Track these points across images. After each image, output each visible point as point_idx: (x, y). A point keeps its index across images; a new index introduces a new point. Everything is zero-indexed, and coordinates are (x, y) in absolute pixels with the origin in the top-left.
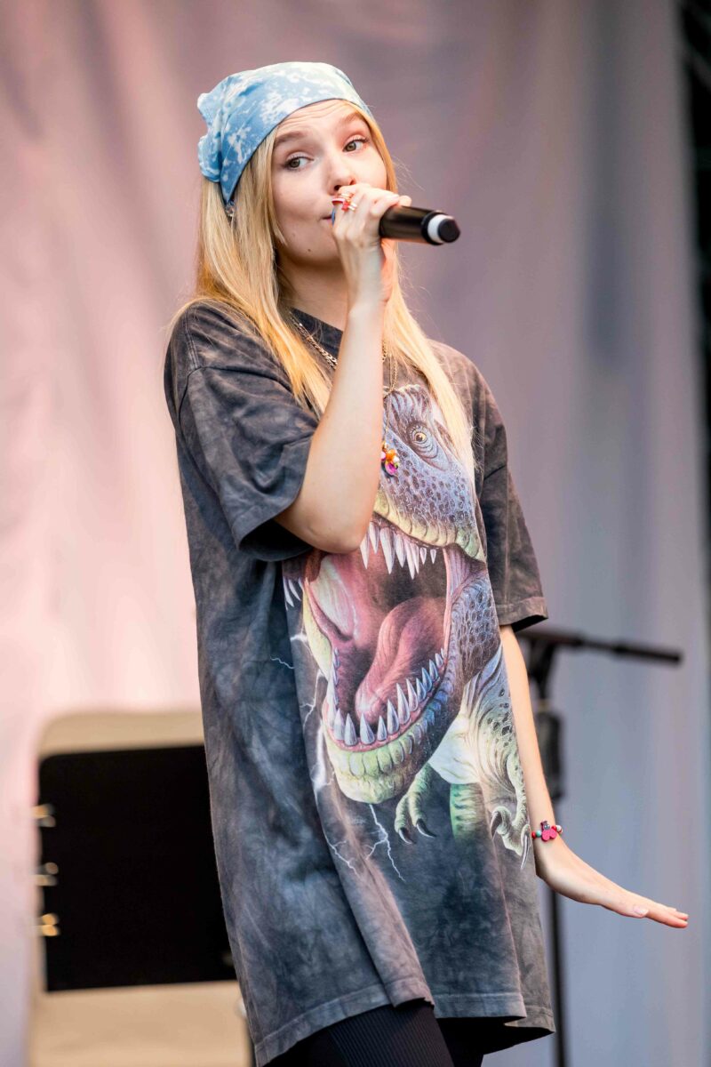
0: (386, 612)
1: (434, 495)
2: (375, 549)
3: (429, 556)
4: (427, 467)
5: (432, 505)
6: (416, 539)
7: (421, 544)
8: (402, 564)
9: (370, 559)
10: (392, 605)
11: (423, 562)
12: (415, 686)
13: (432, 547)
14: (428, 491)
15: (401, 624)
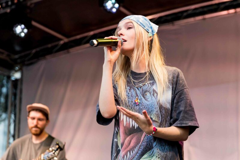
4: (146, 101)
8: (134, 126)
15: (132, 139)
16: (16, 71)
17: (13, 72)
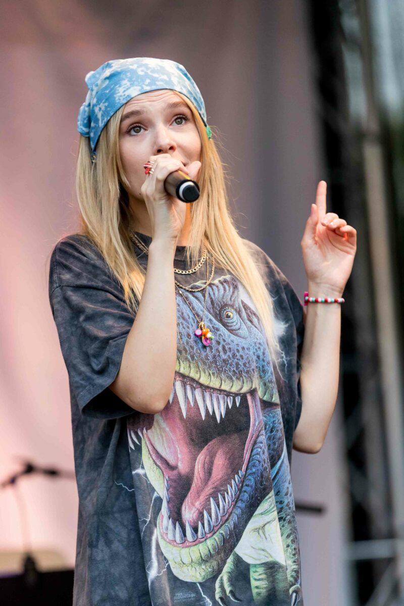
0: (202, 448)
1: (238, 357)
2: (192, 404)
3: (234, 402)
5: (237, 364)
6: (225, 391)
7: (228, 394)
8: (211, 413)
9: (188, 410)
10: (206, 442)
11: (230, 407)
12: (224, 498)
13: (237, 395)
14: (234, 355)
15: (213, 455)
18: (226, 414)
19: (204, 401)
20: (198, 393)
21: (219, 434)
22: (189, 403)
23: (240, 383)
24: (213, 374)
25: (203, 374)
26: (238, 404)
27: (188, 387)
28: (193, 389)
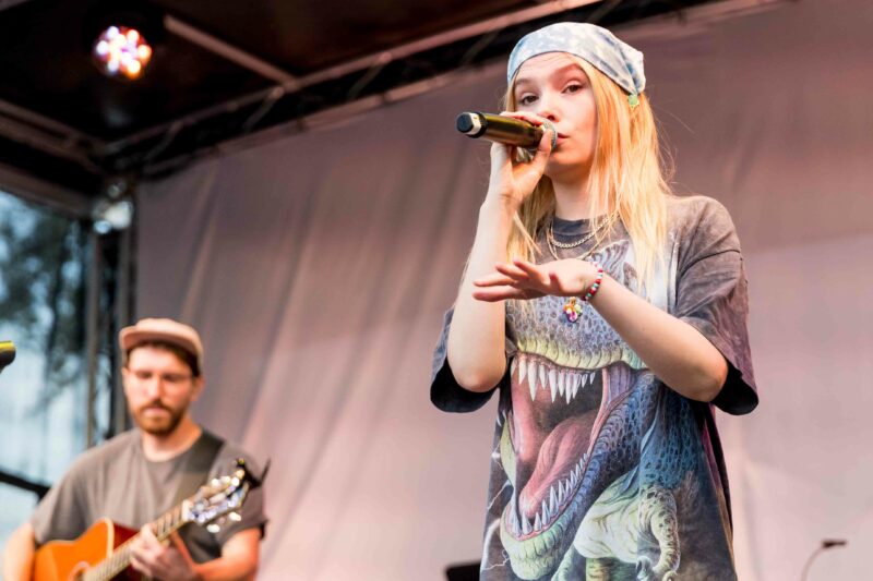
0: (549, 432)
1: (602, 329)
2: (544, 386)
3: (588, 379)
5: (599, 336)
6: (581, 369)
7: (584, 371)
8: (561, 394)
9: (537, 393)
10: (553, 426)
11: (583, 384)
12: (565, 485)
13: (592, 371)
14: (598, 327)
15: (559, 439)
16: (114, 201)
17: (102, 204)
18: (578, 394)
19: (557, 382)
20: (552, 375)
21: (568, 416)
22: (540, 384)
23: (597, 357)
24: (573, 352)
25: (561, 354)
26: (591, 381)
27: (542, 368)
28: (547, 369)
